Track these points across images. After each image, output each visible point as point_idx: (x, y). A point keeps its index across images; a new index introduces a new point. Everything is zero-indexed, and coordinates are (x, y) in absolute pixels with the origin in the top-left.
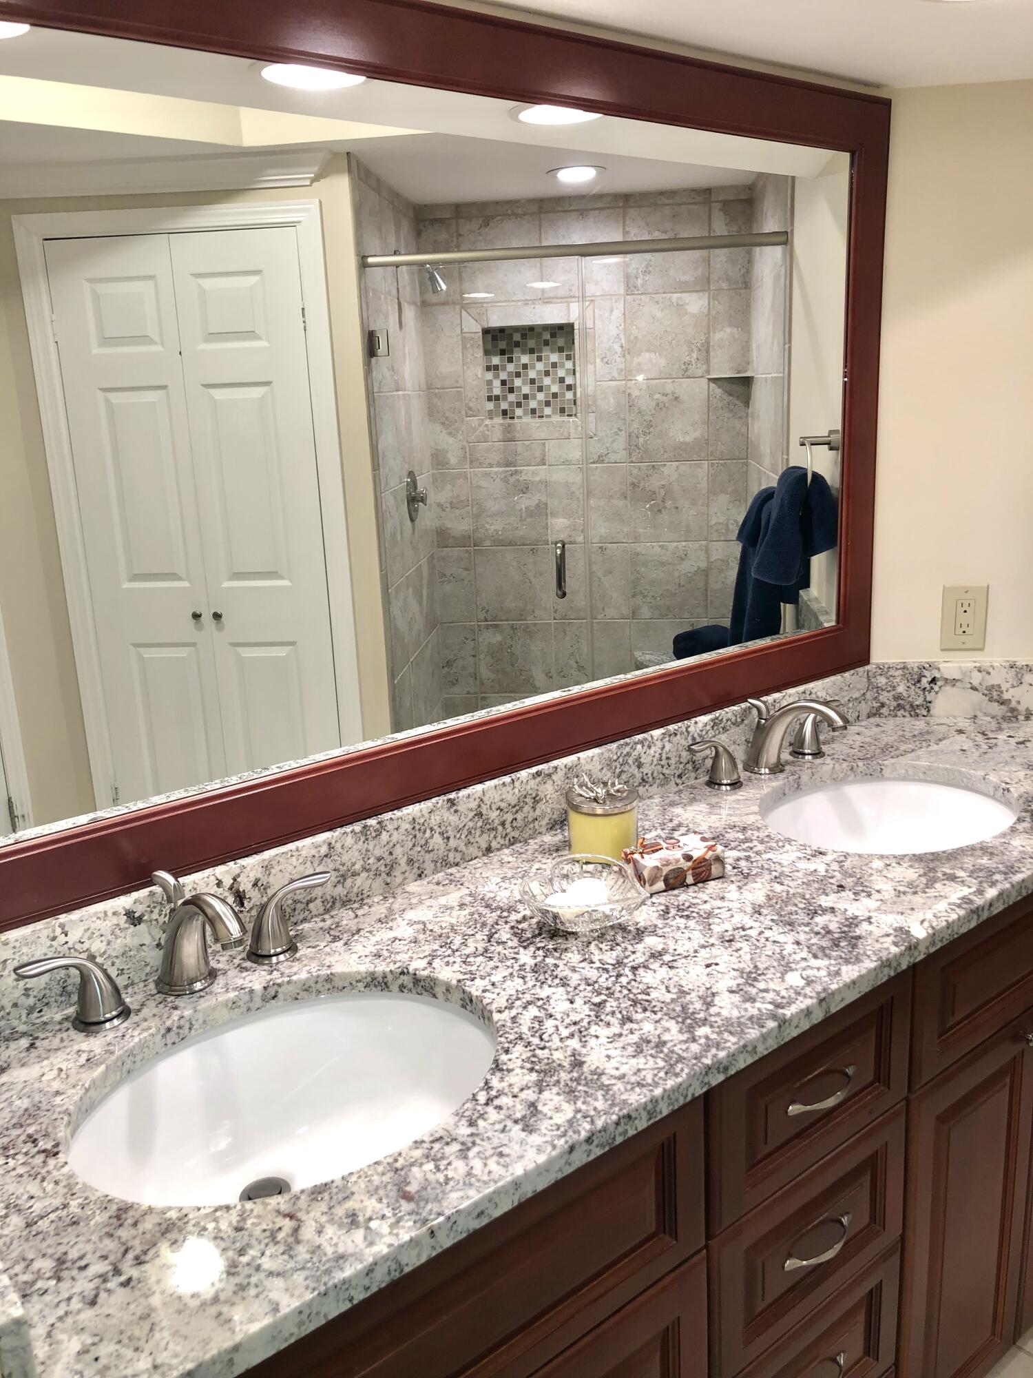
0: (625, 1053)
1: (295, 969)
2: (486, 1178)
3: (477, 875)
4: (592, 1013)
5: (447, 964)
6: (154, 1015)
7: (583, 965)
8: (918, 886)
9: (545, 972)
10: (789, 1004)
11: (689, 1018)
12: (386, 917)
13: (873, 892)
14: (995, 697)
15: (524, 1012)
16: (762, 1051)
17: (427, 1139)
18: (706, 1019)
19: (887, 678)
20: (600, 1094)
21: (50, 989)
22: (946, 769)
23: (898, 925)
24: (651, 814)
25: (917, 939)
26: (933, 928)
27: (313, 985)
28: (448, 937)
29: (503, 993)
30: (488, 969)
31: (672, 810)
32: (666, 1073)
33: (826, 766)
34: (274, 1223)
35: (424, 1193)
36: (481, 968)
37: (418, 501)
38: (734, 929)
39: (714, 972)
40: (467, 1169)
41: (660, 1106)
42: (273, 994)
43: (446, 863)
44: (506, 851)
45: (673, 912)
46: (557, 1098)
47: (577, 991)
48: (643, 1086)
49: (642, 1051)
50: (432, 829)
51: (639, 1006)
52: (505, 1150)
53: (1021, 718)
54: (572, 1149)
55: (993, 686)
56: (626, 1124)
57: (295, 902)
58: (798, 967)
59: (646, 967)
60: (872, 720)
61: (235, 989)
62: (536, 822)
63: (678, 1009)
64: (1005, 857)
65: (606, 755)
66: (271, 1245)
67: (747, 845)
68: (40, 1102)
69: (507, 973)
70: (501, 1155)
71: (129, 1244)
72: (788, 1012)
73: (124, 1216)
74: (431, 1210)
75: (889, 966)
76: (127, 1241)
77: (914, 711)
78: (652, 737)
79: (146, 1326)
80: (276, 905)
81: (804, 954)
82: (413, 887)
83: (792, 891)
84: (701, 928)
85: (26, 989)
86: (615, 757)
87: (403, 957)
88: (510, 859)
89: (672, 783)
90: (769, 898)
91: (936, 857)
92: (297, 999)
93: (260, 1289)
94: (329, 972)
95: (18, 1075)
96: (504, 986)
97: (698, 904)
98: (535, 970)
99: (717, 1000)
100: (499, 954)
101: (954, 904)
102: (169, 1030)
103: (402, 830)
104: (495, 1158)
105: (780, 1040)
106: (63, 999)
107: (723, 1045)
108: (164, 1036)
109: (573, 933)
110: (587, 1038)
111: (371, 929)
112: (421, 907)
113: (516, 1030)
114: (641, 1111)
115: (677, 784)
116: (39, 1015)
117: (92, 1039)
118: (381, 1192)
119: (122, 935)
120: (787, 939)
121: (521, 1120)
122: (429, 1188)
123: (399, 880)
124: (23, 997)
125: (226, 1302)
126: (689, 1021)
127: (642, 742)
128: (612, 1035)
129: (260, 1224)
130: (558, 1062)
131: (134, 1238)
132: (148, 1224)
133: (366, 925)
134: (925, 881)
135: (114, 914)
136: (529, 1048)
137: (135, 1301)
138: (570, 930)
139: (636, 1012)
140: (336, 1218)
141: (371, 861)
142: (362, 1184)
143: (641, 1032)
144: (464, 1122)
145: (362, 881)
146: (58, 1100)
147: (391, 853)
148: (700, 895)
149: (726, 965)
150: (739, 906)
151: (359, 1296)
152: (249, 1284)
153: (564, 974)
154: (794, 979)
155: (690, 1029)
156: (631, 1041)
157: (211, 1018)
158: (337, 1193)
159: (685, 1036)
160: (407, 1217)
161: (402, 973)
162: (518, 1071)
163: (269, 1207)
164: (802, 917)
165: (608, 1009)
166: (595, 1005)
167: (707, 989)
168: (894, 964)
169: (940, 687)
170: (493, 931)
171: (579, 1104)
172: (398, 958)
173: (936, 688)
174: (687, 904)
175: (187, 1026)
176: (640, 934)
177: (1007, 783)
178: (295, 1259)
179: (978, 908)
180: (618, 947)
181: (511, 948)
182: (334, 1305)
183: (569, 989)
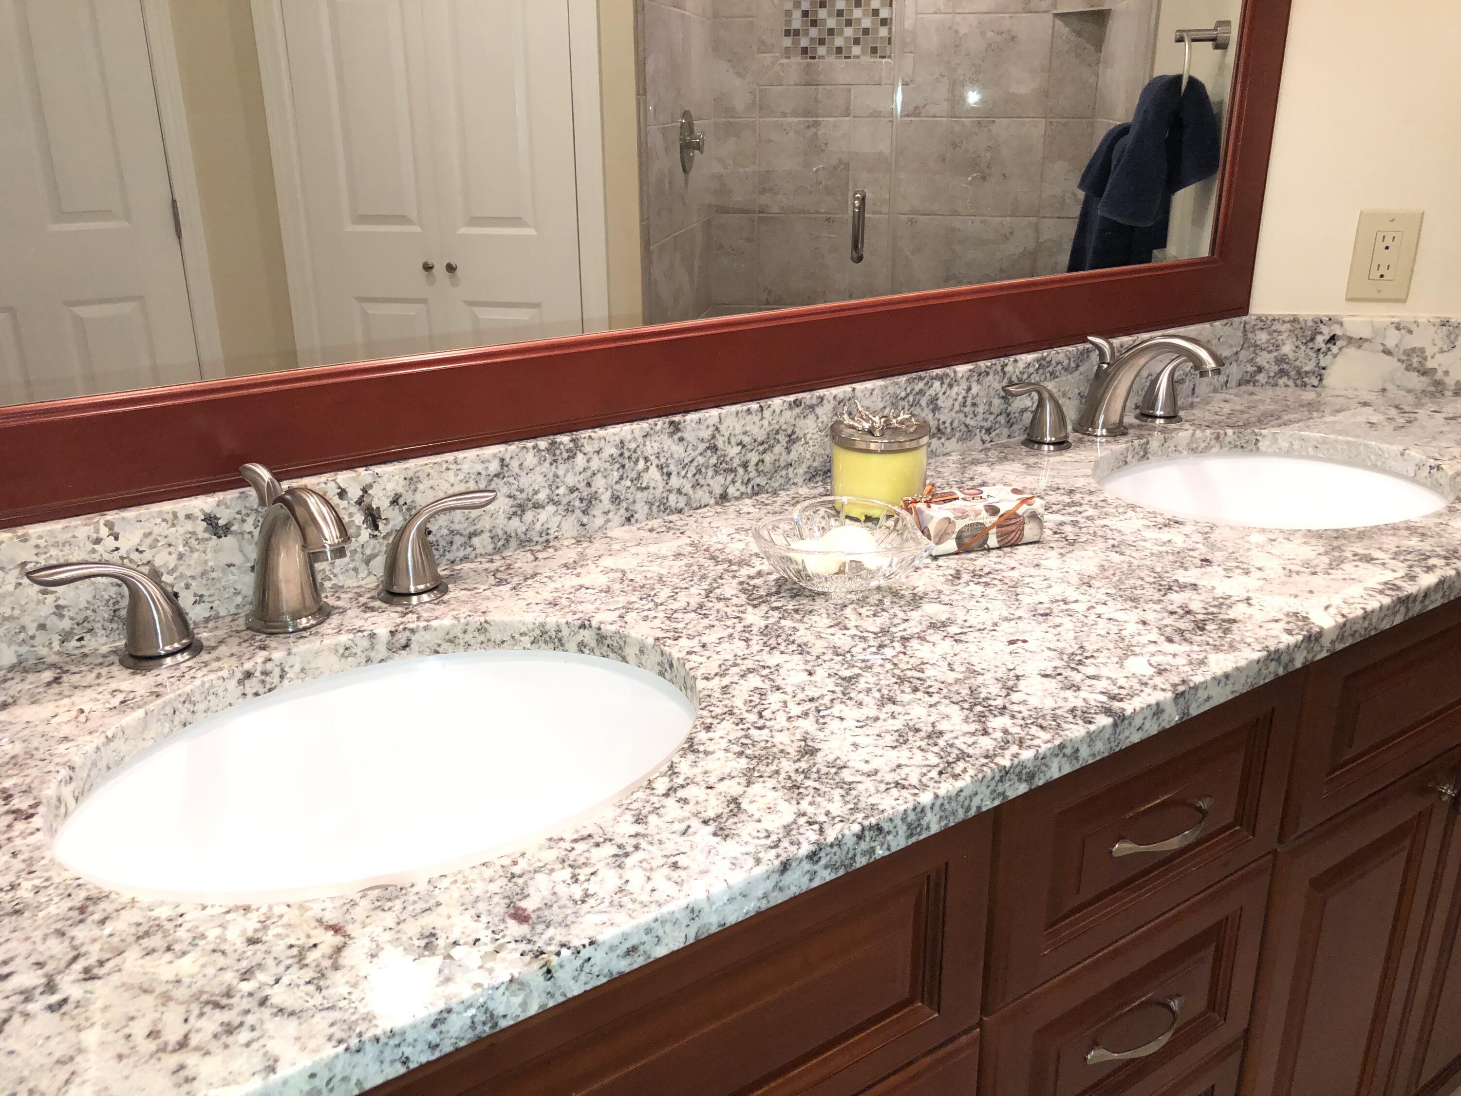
0: (881, 742)
1: (437, 613)
2: (646, 898)
3: (705, 524)
4: (839, 689)
5: (645, 619)
6: (232, 655)
7: (832, 630)
8: (1317, 566)
9: (779, 636)
10: (1131, 696)
11: (980, 703)
12: (575, 562)
13: (1252, 569)
14: (1415, 365)
15: (742, 682)
16: (1086, 756)
17: (569, 836)
18: (1005, 708)
19: (1270, 334)
20: (837, 793)
21: (94, 611)
22: (1348, 443)
23: (1291, 610)
24: (946, 472)
25: (1322, 629)
26: (1343, 616)
27: (461, 635)
28: (653, 589)
29: (715, 656)
30: (700, 628)
31: (974, 468)
32: (941, 773)
33: (1183, 434)
34: (308, 936)
35: (547, 912)
36: (689, 626)
37: (694, 148)
38: (1052, 602)
39: (1019, 650)
40: (619, 882)
41: (927, 819)
42: (403, 642)
43: (664, 507)
44: (747, 501)
45: (966, 577)
46: (773, 794)
47: (820, 661)
48: (904, 787)
49: (906, 742)
50: (646, 459)
51: (907, 684)
52: (682, 860)
53: (1449, 393)
54: (785, 867)
55: (1414, 350)
56: (872, 839)
57: (452, 533)
58: (1143, 651)
59: (922, 638)
60: (1243, 388)
61: (349, 631)
62: (791, 470)
63: (965, 692)
64: (1443, 540)
65: (891, 390)
66: (295, 968)
67: (1074, 509)
68: (37, 749)
69: (725, 633)
70: (675, 866)
71: (83, 950)
72: (1128, 707)
73: (91, 909)
74: (551, 939)
75: (1278, 660)
76: (82, 944)
77: (1301, 378)
78: (955, 372)
79: (63, 1074)
80: (419, 528)
81: (1154, 635)
82: (618, 532)
83: (1136, 563)
84: (1005, 597)
85: (58, 607)
86: (903, 394)
87: (588, 608)
88: (751, 509)
89: (978, 438)
90: (1103, 568)
91: (1340, 535)
92: (437, 652)
93: (255, 1034)
94: (482, 619)
95: (23, 713)
96: (718, 649)
97: (1001, 570)
98: (765, 632)
99: (1022, 685)
100: (718, 611)
101: (1373, 589)
102: (248, 675)
103: (605, 454)
104: (666, 871)
105: (1113, 745)
106: (115, 626)
107: (1029, 743)
108: (240, 682)
109: (824, 594)
110: (826, 720)
111: (552, 574)
112: (624, 554)
113: (726, 702)
114: (898, 822)
115: (984, 442)
116: (78, 644)
117: (138, 678)
118: (482, 906)
119: (201, 547)
120: (1130, 619)
121: (714, 820)
122: (555, 906)
123: (599, 521)
124: (54, 618)
125: (197, 1049)
126: (979, 708)
127: (941, 378)
128: (864, 717)
129: (287, 936)
130: (781, 747)
131: (94, 940)
132: (121, 925)
133: (546, 569)
134: (1327, 561)
135: (188, 517)
136: (741, 726)
137: (60, 1034)
138: (820, 590)
139: (903, 692)
140: (404, 938)
141: (561, 491)
142: (456, 892)
143: (908, 717)
144: (629, 817)
145: (547, 516)
146: (62, 748)
147: (589, 485)
148: (1006, 560)
149: (1039, 643)
150: (1061, 575)
151: (420, 1057)
152: (241, 1024)
153: (805, 640)
154: (1139, 666)
155: (981, 718)
156: (891, 728)
157: (312, 666)
158: (415, 902)
159: (973, 727)
160: (513, 945)
161: (583, 626)
162: (721, 754)
163: (310, 913)
164: (1150, 592)
165: (862, 685)
166: (844, 679)
167: (1010, 670)
168: (1285, 659)
169: (1340, 349)
170: (715, 585)
171: (804, 805)
172: (580, 608)
173: (1335, 349)
174: (986, 570)
175: (277, 672)
176: (916, 600)
177: (1436, 459)
178: (324, 992)
179: (1408, 597)
180: (884, 613)
181: (736, 606)
182: (374, 1067)
183: (809, 658)
